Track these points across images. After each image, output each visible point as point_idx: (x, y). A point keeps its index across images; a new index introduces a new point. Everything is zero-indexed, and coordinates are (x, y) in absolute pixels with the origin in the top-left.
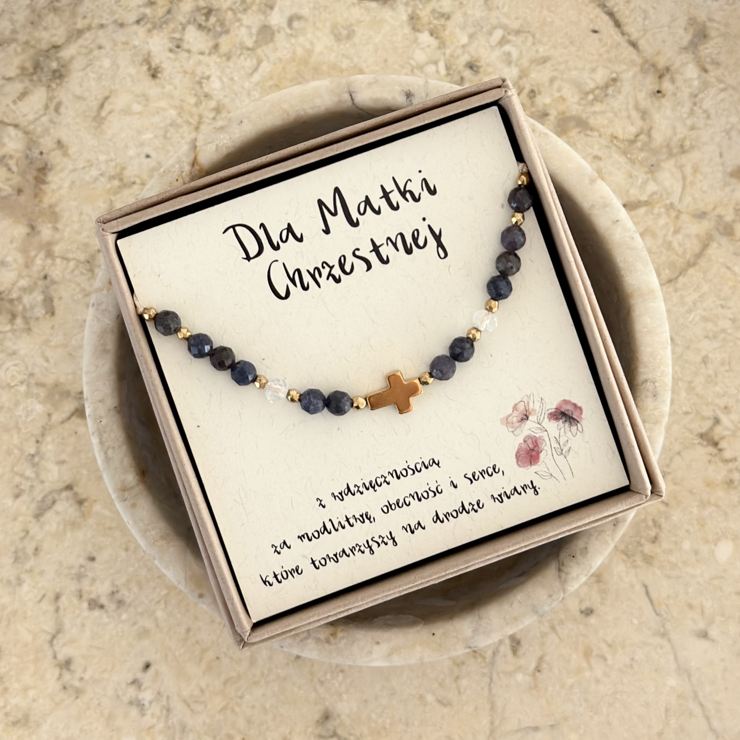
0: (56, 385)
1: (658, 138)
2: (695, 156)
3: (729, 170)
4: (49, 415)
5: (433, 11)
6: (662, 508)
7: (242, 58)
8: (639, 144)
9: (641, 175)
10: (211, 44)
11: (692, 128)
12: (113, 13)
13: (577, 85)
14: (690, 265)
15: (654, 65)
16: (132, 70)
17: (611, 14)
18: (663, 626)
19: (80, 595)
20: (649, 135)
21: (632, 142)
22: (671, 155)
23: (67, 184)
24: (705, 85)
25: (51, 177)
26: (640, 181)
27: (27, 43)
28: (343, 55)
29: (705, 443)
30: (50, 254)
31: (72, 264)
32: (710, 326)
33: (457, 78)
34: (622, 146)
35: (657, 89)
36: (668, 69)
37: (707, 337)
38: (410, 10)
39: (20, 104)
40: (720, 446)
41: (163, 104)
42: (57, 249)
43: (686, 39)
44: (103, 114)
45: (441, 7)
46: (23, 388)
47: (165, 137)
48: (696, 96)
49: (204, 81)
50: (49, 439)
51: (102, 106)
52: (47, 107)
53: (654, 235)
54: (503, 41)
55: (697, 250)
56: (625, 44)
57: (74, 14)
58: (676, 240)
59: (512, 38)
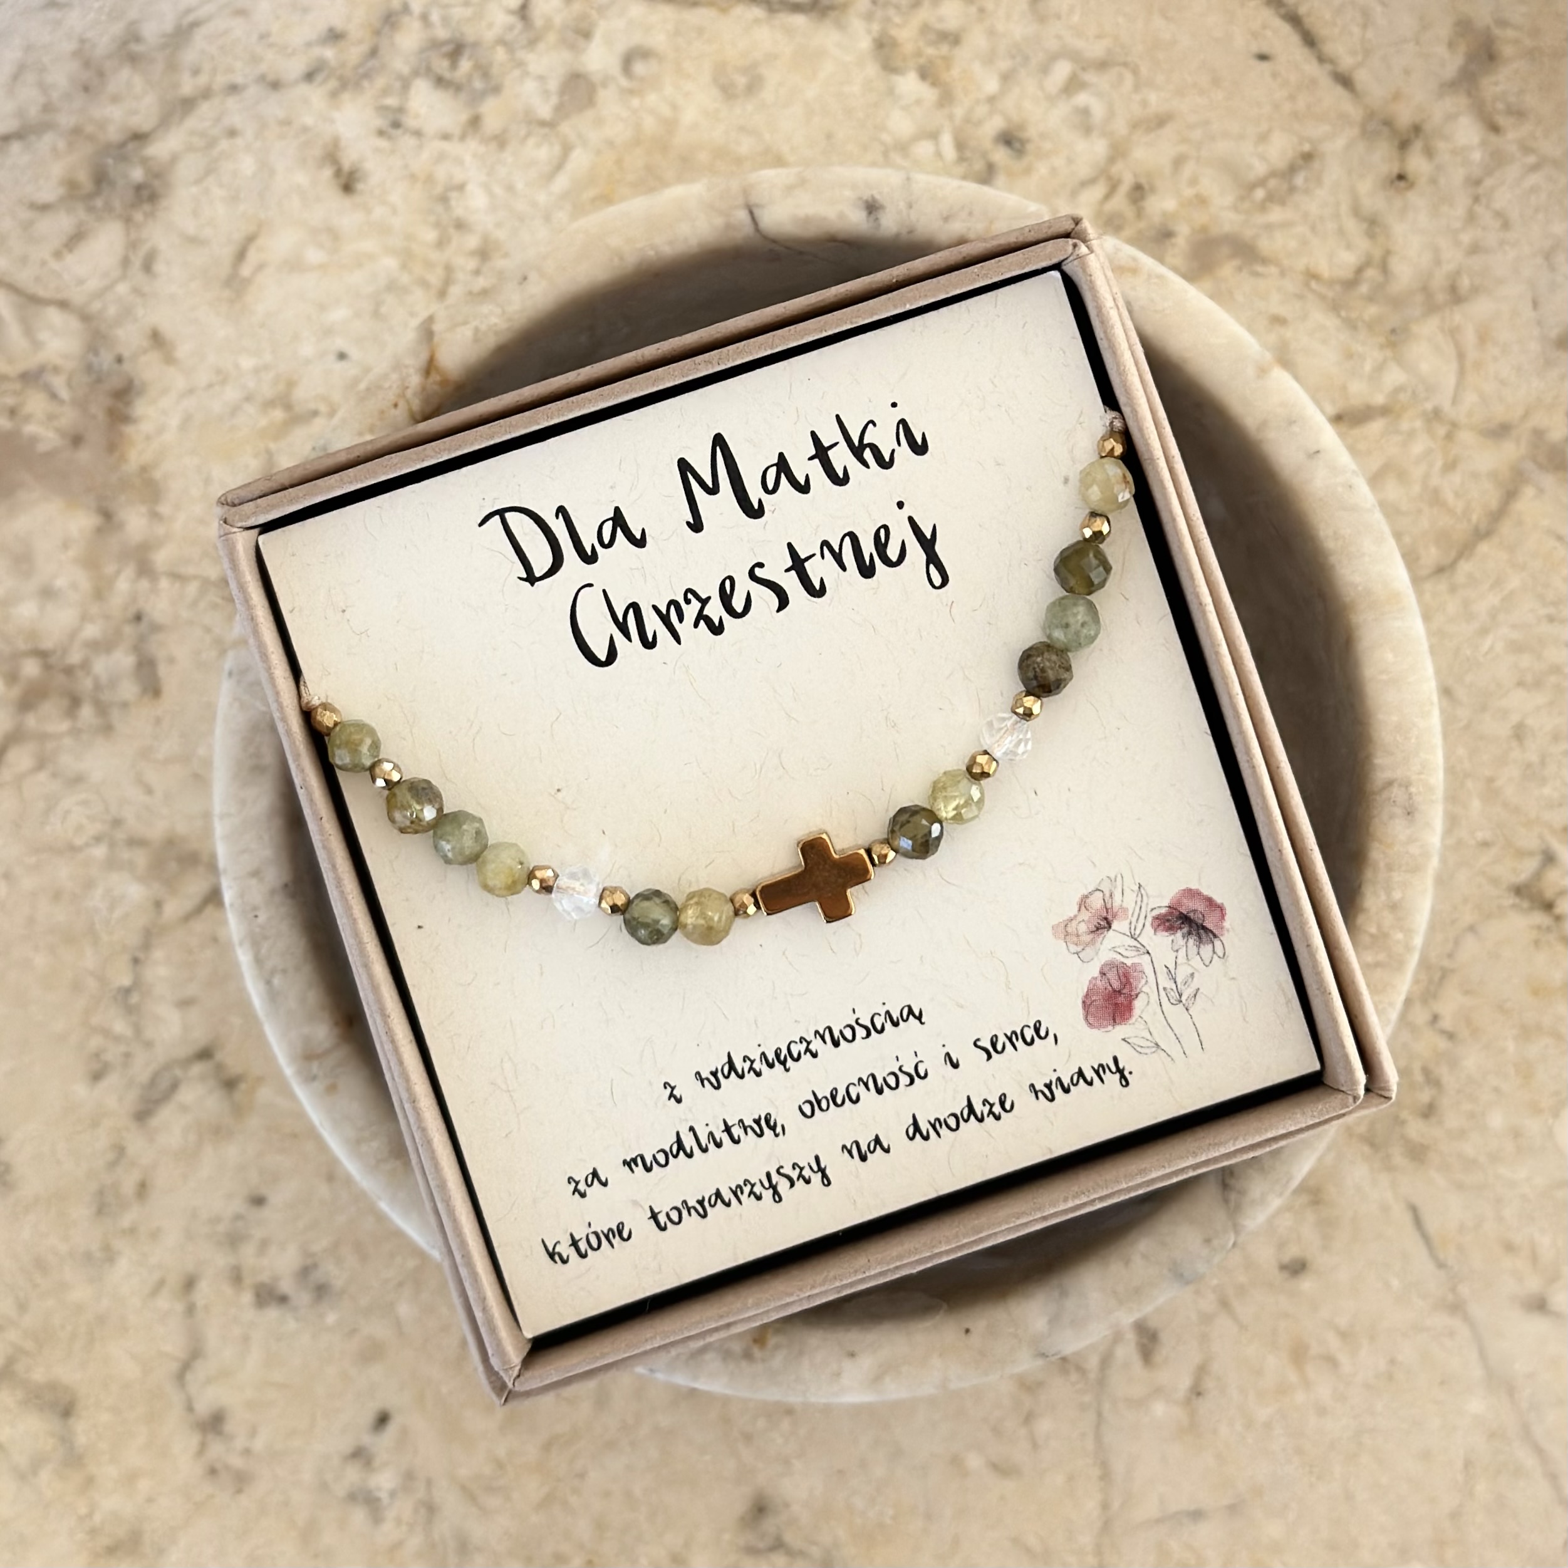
0: (170, 842)
1: (1404, 273)
2: (1480, 308)
3: (1554, 333)
4: (158, 905)
5: (925, 29)
6: (1443, 1044)
7: (531, 142)
8: (1364, 289)
9: (1371, 353)
10: (464, 117)
11: (1475, 249)
12: (255, 59)
13: (1229, 168)
14: (1481, 534)
15: (1388, 123)
16: (301, 178)
17: (1295, 20)
18: (1453, 1290)
19: (236, 1277)
20: (1384, 268)
21: (1351, 284)
22: (1432, 308)
23: (174, 422)
24: (1497, 160)
25: (141, 408)
26: (1368, 367)
27: (77, 131)
28: (742, 129)
29: (1526, 904)
30: (145, 569)
31: (192, 588)
32: (1526, 660)
33: (979, 166)
34: (1329, 293)
35: (1396, 170)
36: (1417, 129)
37: (1520, 684)
38: (876, 27)
39: (70, 259)
40: (1558, 910)
41: (369, 245)
42: (161, 558)
43: (1452, 64)
44: (246, 271)
45: (940, 19)
46: (100, 852)
47: (376, 314)
48: (1478, 182)
49: (454, 195)
50: (158, 954)
51: (241, 255)
52: (125, 262)
53: (1402, 476)
54: (1073, 85)
55: (1494, 504)
56: (1325, 81)
57: (172, 67)
58: (1449, 485)
59: (1090, 77)
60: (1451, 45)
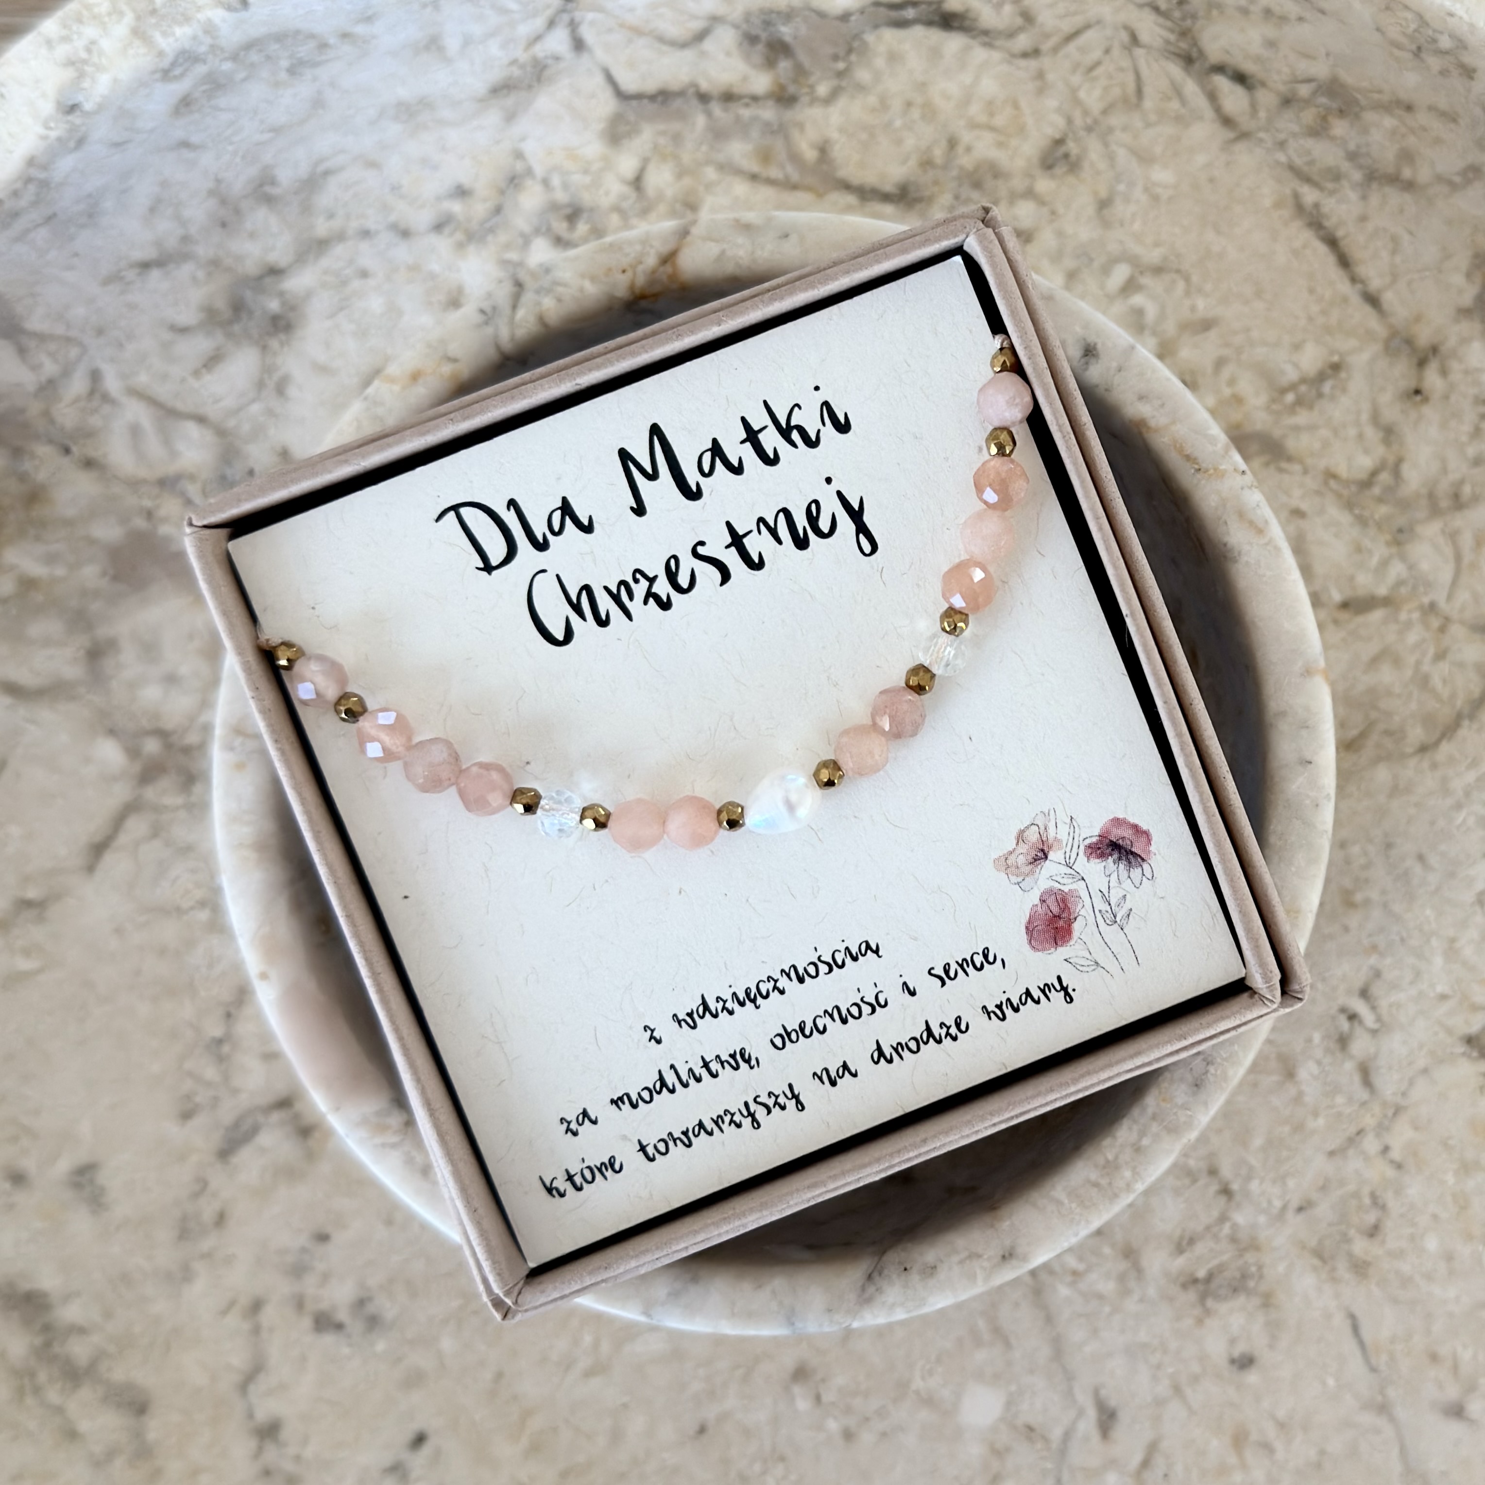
1: (1413, 479)
2: (1478, 515)
6: (1391, 1172)
8: (1376, 490)
9: (1379, 550)
11: (1478, 461)
12: (387, 208)
13: (1264, 373)
14: (1464, 717)
15: (1409, 342)
17: (1332, 243)
18: (1382, 1392)
19: (299, 1304)
20: (1396, 472)
21: (1366, 484)
22: (1435, 511)
26: (1375, 560)
27: (215, 263)
29: (1475, 1053)
34: (1345, 492)
35: (1413, 385)
36: (1435, 350)
39: (207, 377)
43: (1469, 292)
46: (203, 915)
50: (249, 1011)
52: (260, 385)
56: (1356, 299)
57: (308, 210)
58: (1438, 673)
59: (1146, 280)
60: (1469, 275)
